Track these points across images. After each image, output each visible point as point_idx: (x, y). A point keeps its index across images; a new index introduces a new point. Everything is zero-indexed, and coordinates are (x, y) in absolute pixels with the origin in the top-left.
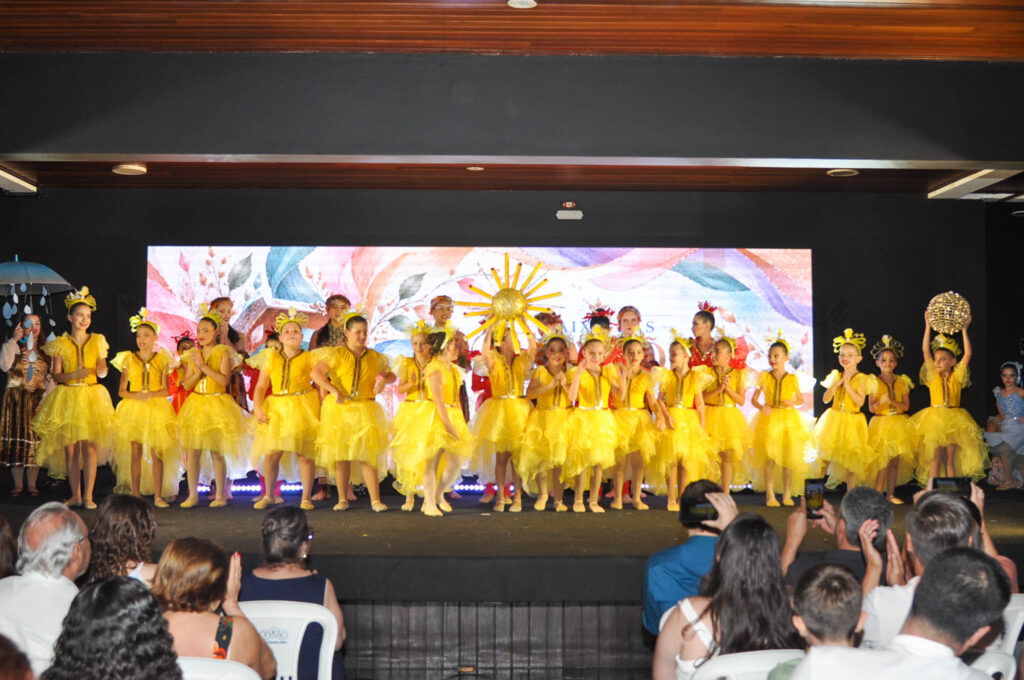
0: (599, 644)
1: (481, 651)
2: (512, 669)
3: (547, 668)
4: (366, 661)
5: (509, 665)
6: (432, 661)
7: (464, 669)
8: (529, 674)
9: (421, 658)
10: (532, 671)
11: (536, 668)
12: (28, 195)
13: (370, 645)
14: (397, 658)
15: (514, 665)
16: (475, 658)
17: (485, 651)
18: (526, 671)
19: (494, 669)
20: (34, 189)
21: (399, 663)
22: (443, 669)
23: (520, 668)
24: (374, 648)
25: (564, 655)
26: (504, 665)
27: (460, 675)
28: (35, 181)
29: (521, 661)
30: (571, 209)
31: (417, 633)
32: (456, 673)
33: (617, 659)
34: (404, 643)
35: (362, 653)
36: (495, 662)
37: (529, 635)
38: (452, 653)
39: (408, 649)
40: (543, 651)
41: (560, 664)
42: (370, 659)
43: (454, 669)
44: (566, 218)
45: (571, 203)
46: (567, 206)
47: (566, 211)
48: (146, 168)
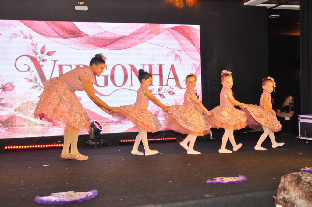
30: (82, 5)
44: (80, 10)
45: (82, 2)
46: (80, 4)
47: (80, 6)
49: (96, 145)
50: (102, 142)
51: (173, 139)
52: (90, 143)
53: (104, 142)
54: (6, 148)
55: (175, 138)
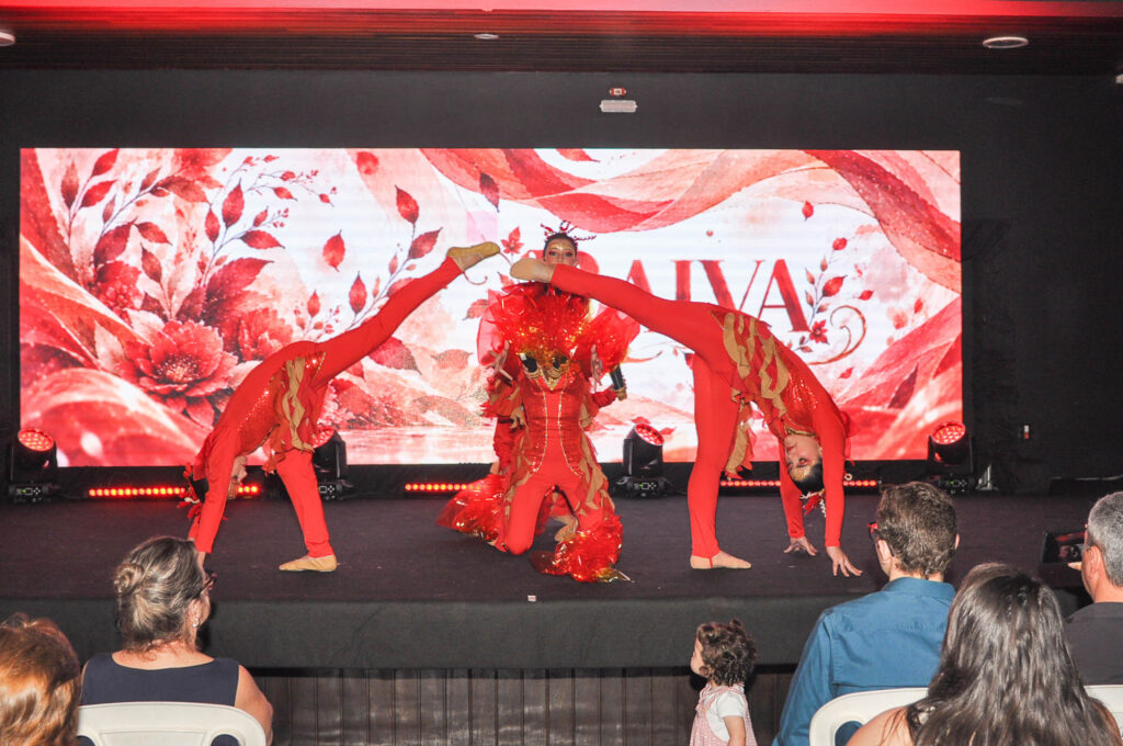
1: (502, 730)
9: (413, 742)
13: (338, 719)
14: (378, 742)
16: (494, 741)
17: (509, 728)
24: (344, 725)
25: (625, 733)
30: (622, 98)
31: (407, 698)
34: (388, 713)
35: (321, 734)
37: (574, 700)
38: (459, 733)
39: (395, 727)
40: (596, 727)
42: (337, 744)
44: (613, 111)
45: (620, 90)
46: (615, 94)
47: (613, 101)
48: (15, 35)
49: (644, 491)
50: (661, 484)
51: (866, 483)
52: (630, 485)
53: (665, 483)
54: (408, 487)
55: (873, 483)
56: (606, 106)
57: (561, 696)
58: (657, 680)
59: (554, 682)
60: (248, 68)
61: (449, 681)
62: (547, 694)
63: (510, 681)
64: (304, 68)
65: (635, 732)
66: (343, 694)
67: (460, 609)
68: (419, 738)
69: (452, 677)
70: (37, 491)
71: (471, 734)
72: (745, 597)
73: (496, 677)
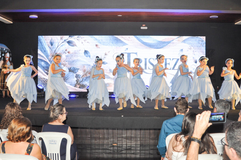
0: (150, 137)
1: (118, 139)
2: (126, 144)
3: (136, 144)
4: (88, 141)
5: (126, 143)
6: (106, 142)
7: (114, 144)
8: (131, 146)
9: (103, 141)
10: (132, 145)
11: (133, 144)
12: (11, 24)
13: (89, 136)
14: (96, 141)
15: (127, 143)
16: (117, 141)
17: (120, 139)
18: (130, 145)
19: (122, 144)
20: (12, 22)
21: (97, 142)
22: (109, 144)
23: (129, 144)
24: (91, 138)
25: (140, 140)
26: (124, 143)
27: (113, 146)
28: (12, 20)
29: (129, 142)
32: (112, 146)
33: (154, 142)
34: (98, 136)
35: (87, 139)
36: (122, 142)
37: (131, 134)
38: (111, 139)
39: (99, 138)
40: (135, 139)
41: (139, 143)
42: (89, 141)
43: (111, 144)
48: (38, 16)
56: (142, 28)
57: (129, 133)
58: (146, 131)
59: (128, 131)
60: (78, 21)
61: (109, 130)
62: (127, 133)
63: (120, 131)
64: (88, 21)
65: (142, 140)
66: (90, 132)
67: (109, 118)
68: (103, 140)
69: (110, 130)
70: (41, 96)
71: (113, 140)
72: (160, 117)
73: (118, 130)
